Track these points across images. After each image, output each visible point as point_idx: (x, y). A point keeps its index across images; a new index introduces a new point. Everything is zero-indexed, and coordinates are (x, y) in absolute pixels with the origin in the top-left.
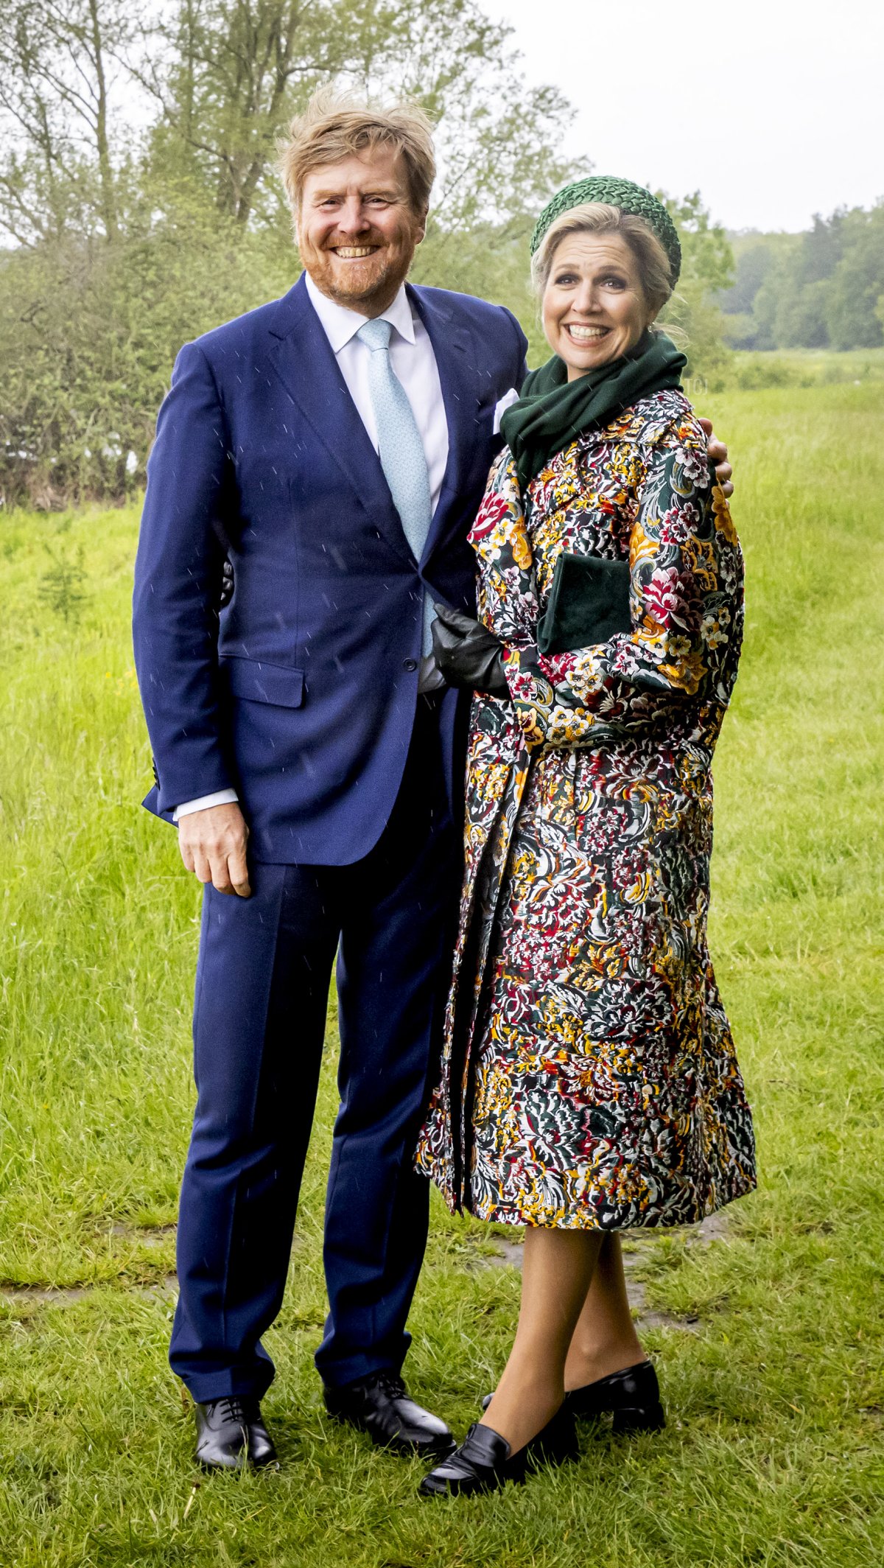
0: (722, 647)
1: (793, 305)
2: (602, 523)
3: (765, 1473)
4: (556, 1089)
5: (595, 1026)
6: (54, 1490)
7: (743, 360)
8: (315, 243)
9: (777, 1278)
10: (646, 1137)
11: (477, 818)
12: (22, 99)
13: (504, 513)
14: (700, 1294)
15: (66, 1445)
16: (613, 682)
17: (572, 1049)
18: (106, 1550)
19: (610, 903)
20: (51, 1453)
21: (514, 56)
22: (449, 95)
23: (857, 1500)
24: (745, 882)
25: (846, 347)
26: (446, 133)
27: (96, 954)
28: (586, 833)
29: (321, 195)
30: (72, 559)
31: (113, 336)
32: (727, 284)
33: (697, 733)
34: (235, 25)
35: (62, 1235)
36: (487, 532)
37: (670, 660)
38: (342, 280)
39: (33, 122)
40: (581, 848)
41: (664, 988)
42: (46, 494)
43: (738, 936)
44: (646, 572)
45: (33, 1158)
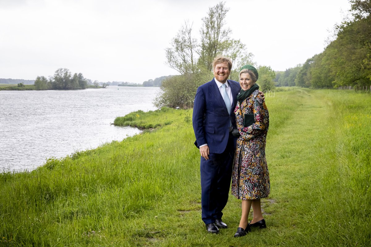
0: (267, 123)
1: (283, 81)
2: (250, 109)
3: (280, 233)
4: (249, 181)
5: (254, 173)
6: (186, 237)
7: (277, 88)
8: (216, 73)
9: (281, 208)
10: (261, 187)
11: (239, 147)
12: (181, 55)
13: (238, 108)
14: (271, 210)
15: (188, 231)
16: (254, 130)
17: (251, 176)
18: (193, 245)
19: (255, 157)
20: (186, 232)
21: (246, 48)
22: (238, 54)
23: (292, 237)
24: (277, 156)
25: (291, 86)
26: (237, 59)
27: (192, 167)
28: (251, 148)
29: (218, 67)
30: (189, 116)
31: (194, 86)
32: (275, 78)
33: (264, 135)
34: (209, 45)
35: (187, 204)
36: (236, 111)
37: (260, 126)
38: (220, 79)
39: (183, 58)
40: (250, 150)
41: (262, 168)
42: (185, 107)
43: (276, 163)
44: (256, 115)
45: (183, 194)
